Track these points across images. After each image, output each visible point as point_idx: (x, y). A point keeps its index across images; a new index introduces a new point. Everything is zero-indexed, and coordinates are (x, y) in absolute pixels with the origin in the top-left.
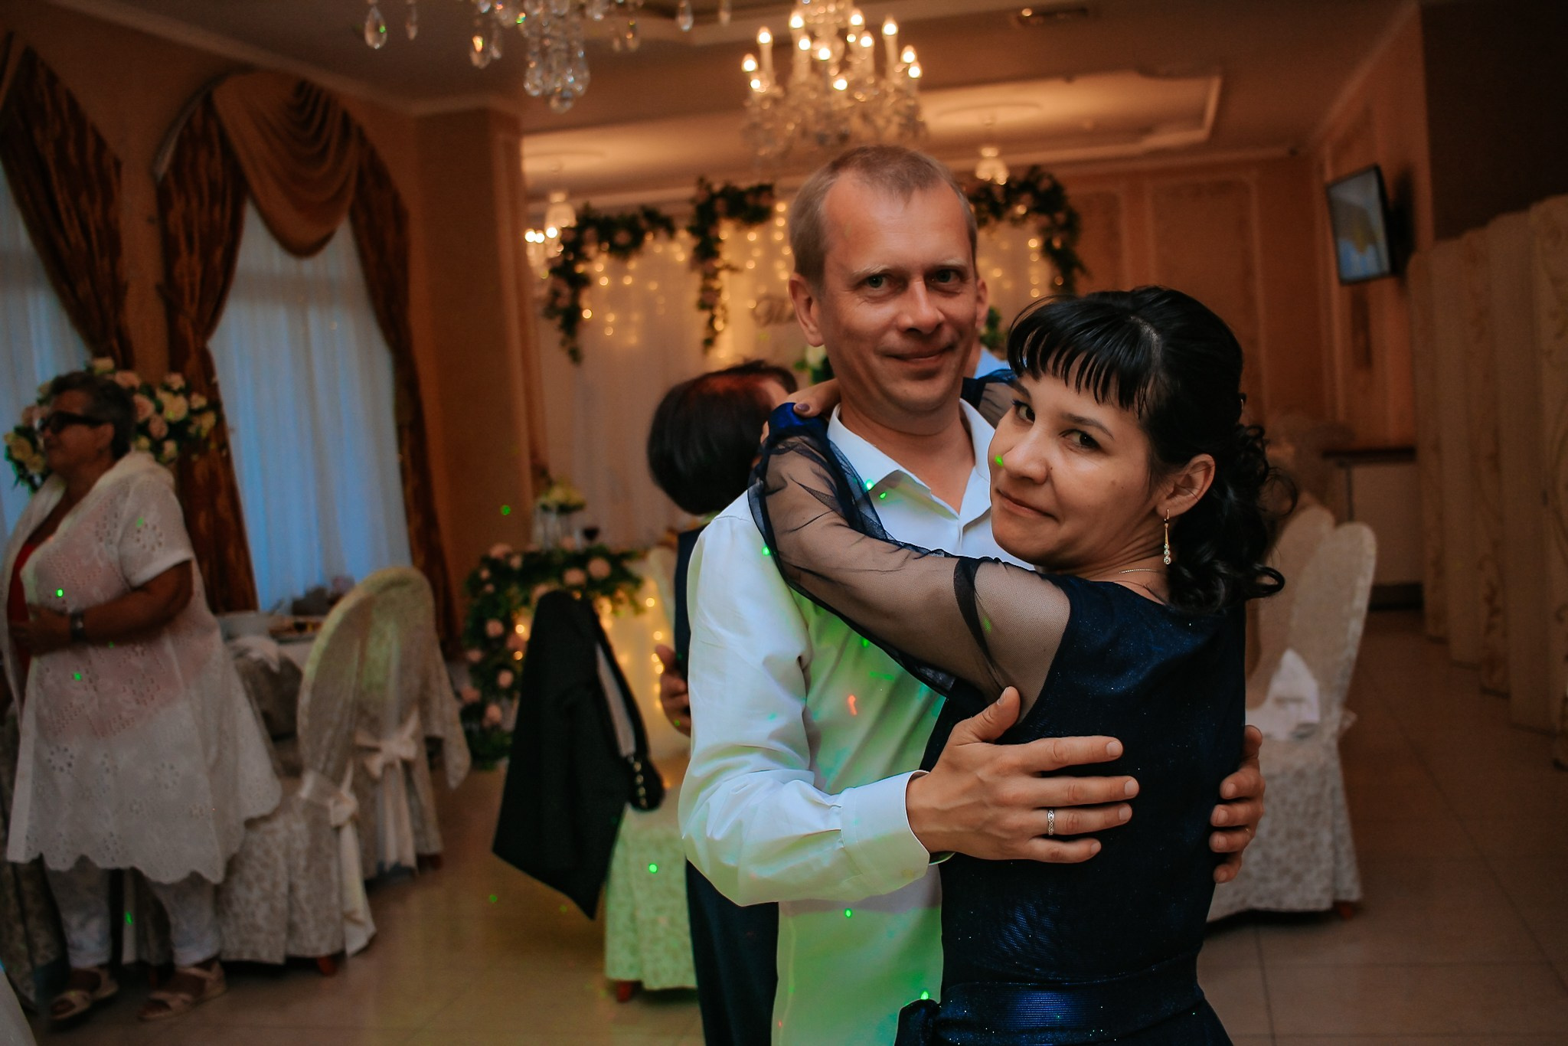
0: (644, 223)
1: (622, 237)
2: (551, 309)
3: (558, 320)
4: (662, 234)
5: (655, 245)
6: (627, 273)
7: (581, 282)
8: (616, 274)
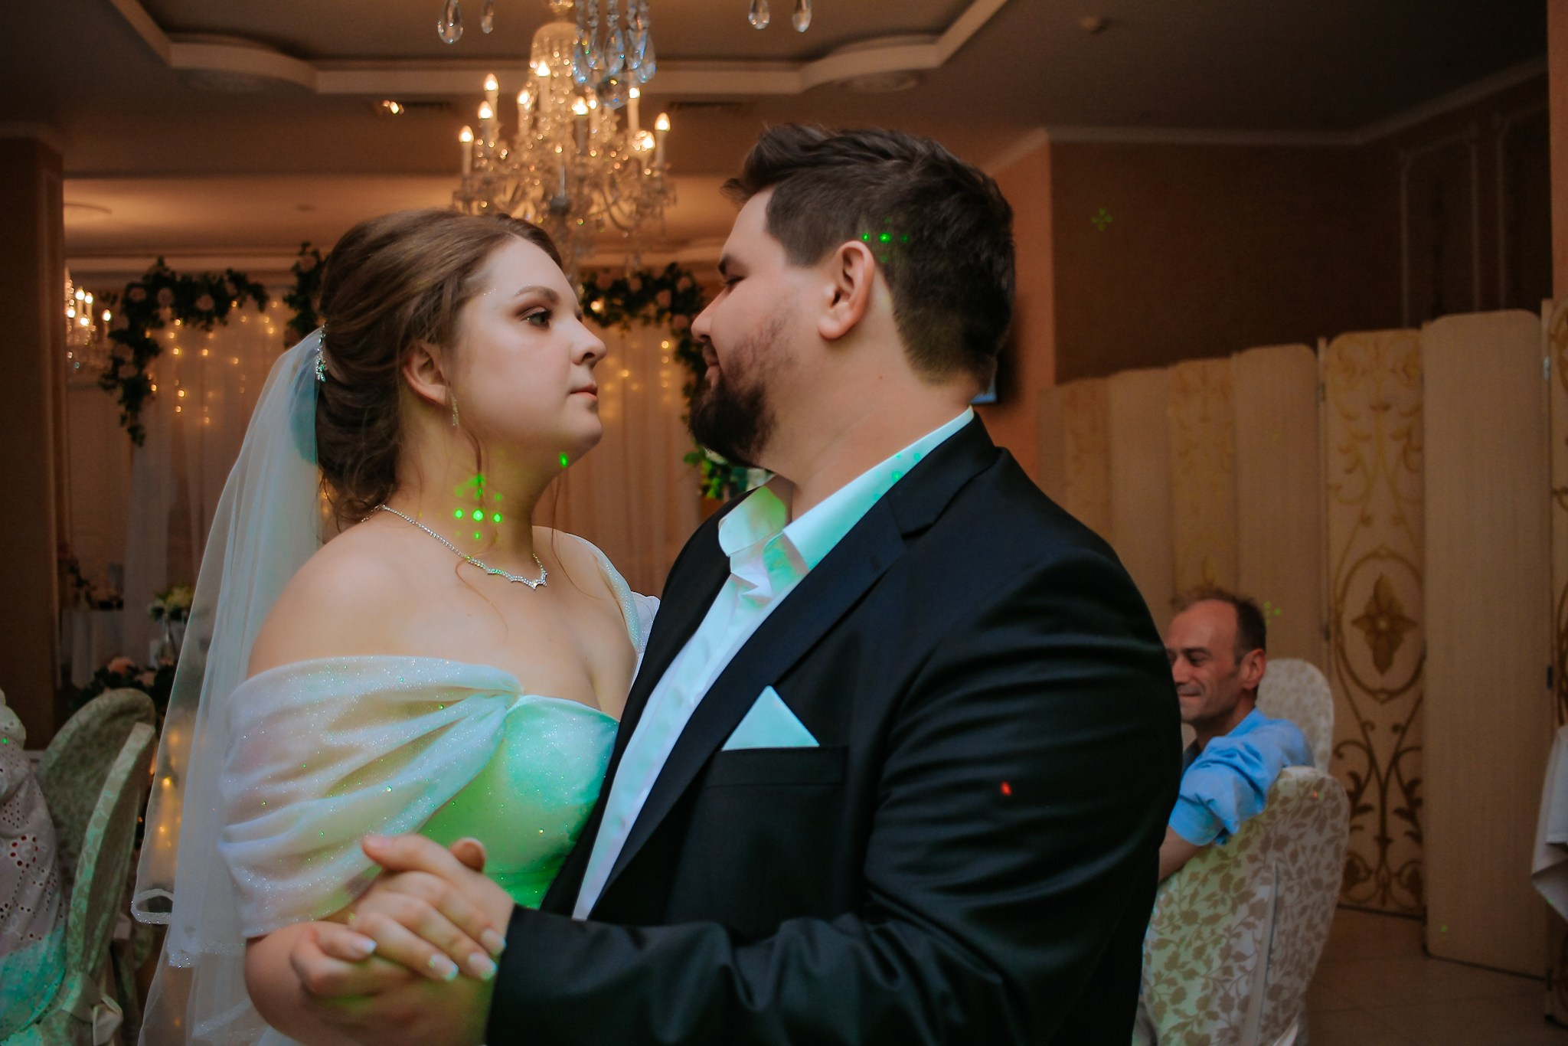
0: (230, 288)
1: (205, 303)
2: (110, 379)
3: (119, 393)
4: (251, 302)
5: (242, 316)
6: (204, 344)
7: (149, 350)
8: (190, 344)
